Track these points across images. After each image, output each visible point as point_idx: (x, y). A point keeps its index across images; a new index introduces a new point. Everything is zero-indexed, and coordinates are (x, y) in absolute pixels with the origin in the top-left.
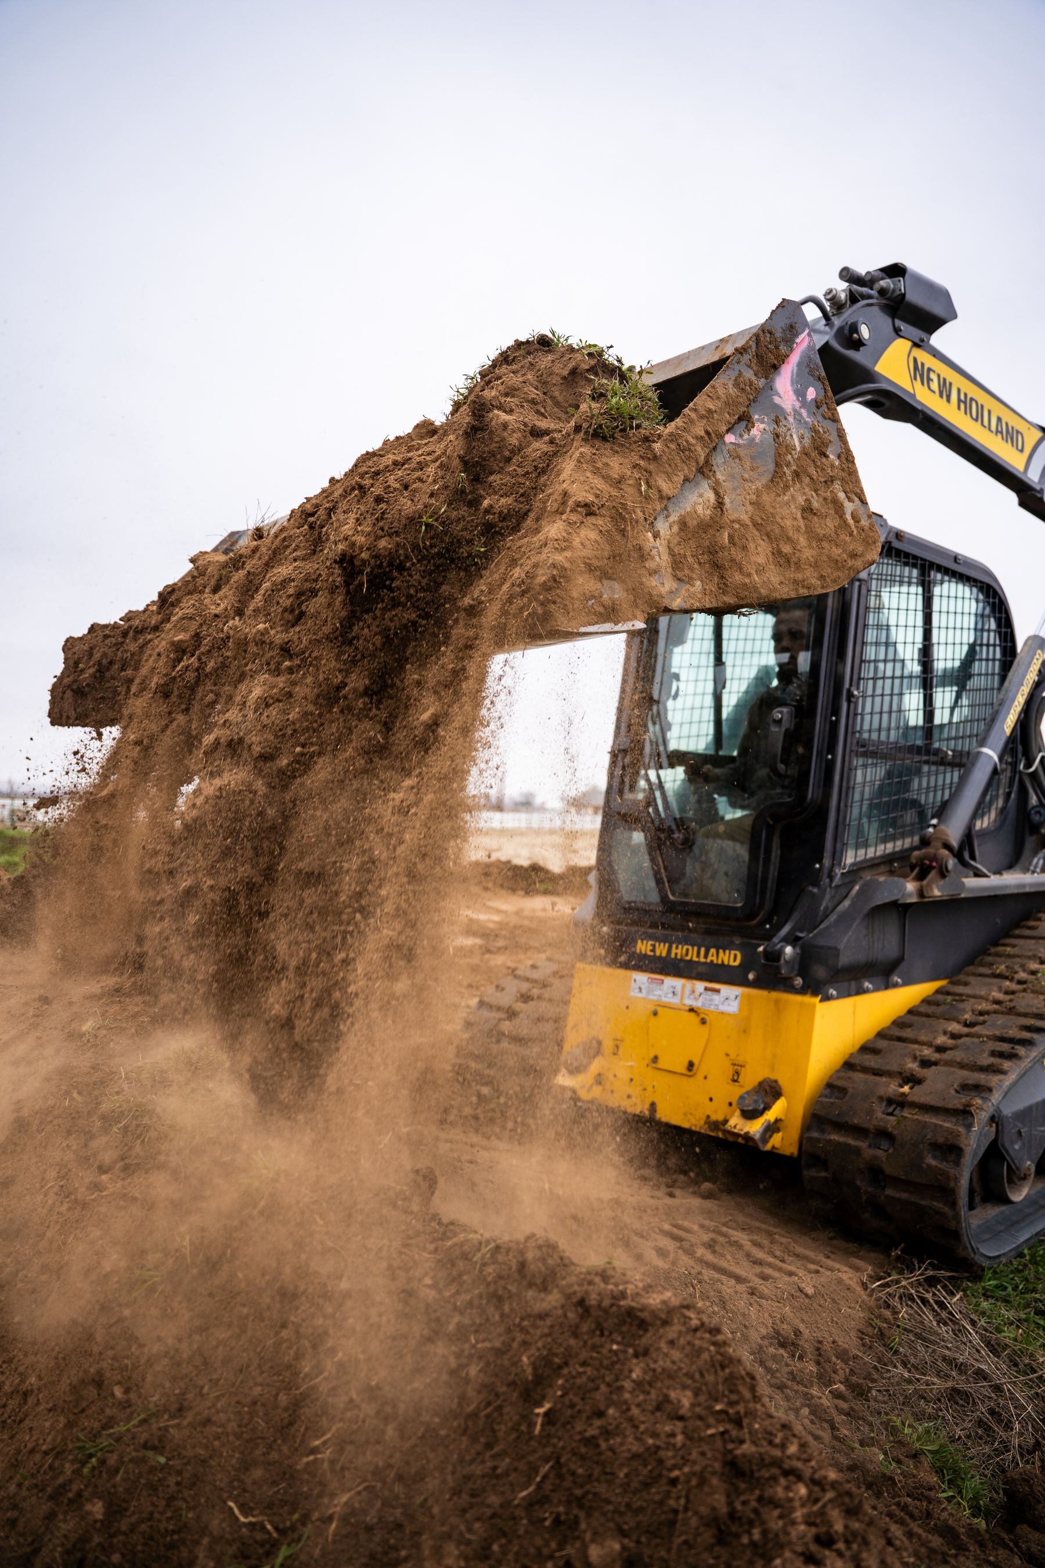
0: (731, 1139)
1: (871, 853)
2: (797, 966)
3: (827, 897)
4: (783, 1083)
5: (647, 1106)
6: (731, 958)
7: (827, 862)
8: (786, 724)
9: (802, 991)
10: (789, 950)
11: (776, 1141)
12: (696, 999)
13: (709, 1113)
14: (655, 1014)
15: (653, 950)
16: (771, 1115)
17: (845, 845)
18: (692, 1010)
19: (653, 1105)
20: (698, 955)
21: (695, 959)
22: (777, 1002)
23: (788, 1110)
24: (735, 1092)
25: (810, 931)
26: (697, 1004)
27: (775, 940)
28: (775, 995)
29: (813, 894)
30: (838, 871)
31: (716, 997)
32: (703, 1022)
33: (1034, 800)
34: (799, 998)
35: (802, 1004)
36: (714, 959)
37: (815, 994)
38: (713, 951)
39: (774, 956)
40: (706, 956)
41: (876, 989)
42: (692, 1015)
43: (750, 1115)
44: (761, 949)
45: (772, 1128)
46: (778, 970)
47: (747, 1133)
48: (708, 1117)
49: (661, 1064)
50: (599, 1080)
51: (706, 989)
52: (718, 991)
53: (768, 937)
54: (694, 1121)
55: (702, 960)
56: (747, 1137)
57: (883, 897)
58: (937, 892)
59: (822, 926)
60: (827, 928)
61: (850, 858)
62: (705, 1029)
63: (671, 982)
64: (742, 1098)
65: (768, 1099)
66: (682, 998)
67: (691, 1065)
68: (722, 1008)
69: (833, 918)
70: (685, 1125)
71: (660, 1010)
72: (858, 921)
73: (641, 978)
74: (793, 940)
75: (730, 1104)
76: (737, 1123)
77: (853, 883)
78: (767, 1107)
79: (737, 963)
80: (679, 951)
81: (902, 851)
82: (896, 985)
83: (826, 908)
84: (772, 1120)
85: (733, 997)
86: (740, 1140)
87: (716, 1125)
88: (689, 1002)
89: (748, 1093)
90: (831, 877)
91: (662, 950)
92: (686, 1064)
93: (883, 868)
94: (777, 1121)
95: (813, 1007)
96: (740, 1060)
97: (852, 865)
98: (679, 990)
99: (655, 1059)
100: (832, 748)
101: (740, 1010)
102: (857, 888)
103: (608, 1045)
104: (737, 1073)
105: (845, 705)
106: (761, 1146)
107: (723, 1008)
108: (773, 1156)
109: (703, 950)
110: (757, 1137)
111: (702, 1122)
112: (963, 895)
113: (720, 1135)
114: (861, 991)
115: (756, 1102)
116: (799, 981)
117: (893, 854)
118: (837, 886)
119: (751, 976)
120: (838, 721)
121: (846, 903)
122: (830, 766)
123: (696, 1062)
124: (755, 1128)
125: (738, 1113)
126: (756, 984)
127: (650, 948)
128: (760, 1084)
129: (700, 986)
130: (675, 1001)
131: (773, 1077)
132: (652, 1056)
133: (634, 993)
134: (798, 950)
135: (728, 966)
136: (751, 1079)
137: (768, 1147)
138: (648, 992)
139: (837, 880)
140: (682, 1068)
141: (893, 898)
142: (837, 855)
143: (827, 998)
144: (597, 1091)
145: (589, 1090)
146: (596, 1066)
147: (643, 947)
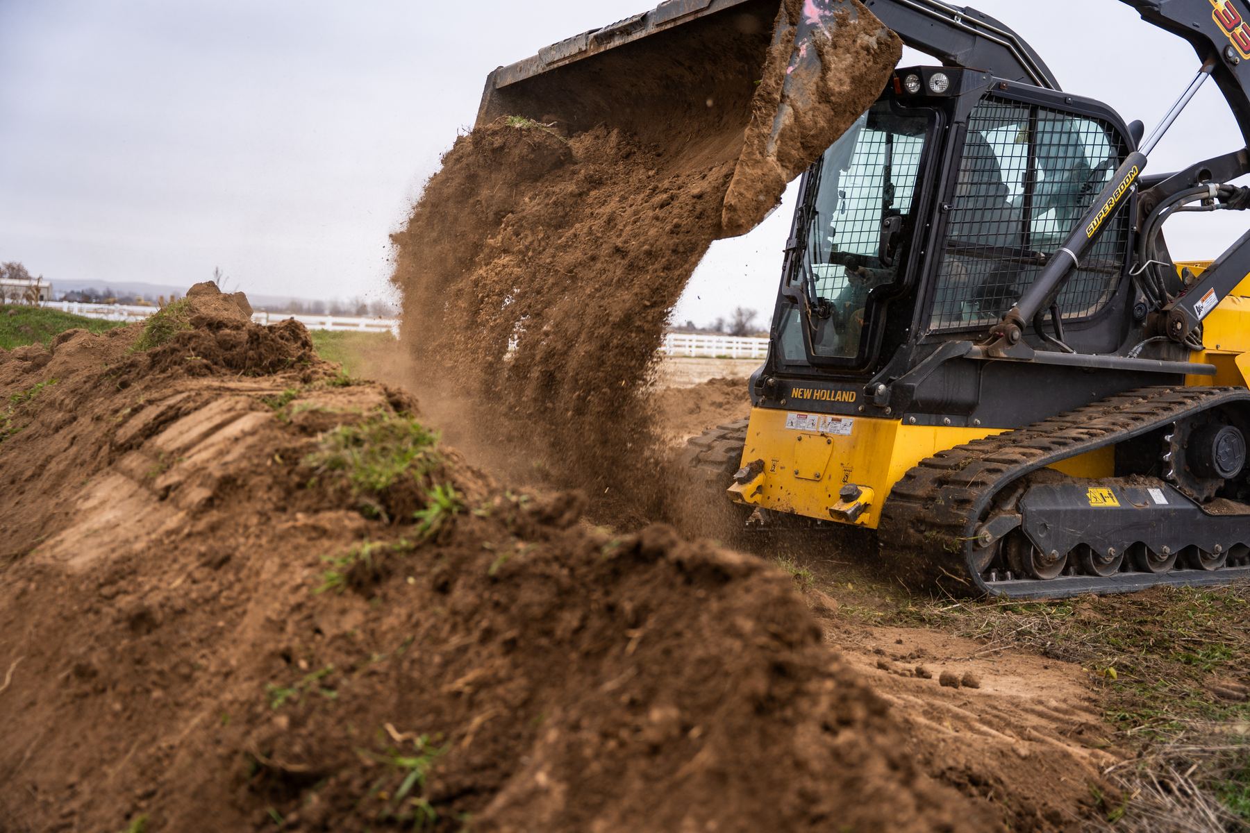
2: (886, 399)
3: (914, 352)
6: (848, 397)
7: (914, 327)
8: (893, 229)
9: (890, 417)
10: (882, 387)
11: (864, 518)
12: (826, 427)
14: (800, 439)
15: (802, 395)
16: (860, 500)
18: (823, 435)
22: (875, 425)
23: (873, 497)
24: (843, 488)
25: (900, 376)
26: (826, 431)
27: (874, 380)
28: (874, 420)
29: (902, 350)
30: (923, 335)
31: (838, 425)
32: (829, 442)
33: (1142, 298)
34: (887, 422)
35: (890, 426)
37: (899, 419)
39: (872, 392)
41: (955, 425)
42: (823, 439)
43: (848, 500)
44: (865, 388)
45: (861, 510)
46: (873, 399)
47: (847, 513)
49: (801, 475)
50: (760, 489)
51: (834, 420)
52: (841, 421)
53: (869, 380)
57: (955, 353)
58: (1002, 354)
59: (909, 373)
60: (913, 374)
62: (829, 448)
63: (812, 417)
66: (817, 427)
67: (819, 473)
68: (841, 432)
69: (917, 368)
71: (803, 437)
72: (933, 369)
73: (792, 416)
74: (888, 383)
77: (936, 344)
78: (858, 495)
82: (977, 427)
83: (913, 360)
84: (862, 503)
85: (848, 424)
88: (821, 430)
89: (848, 485)
90: (916, 338)
91: (807, 394)
92: (816, 472)
93: (960, 336)
94: (866, 504)
95: (895, 429)
96: (850, 467)
98: (816, 422)
99: (797, 472)
100: (924, 246)
101: (853, 432)
102: (939, 348)
103: (769, 465)
104: (846, 477)
105: (937, 215)
106: (853, 521)
108: (862, 531)
110: (852, 516)
112: (1033, 361)
114: (940, 424)
115: (852, 490)
116: (889, 410)
118: (923, 346)
119: (861, 408)
120: (929, 226)
121: (930, 358)
122: (921, 260)
123: (822, 471)
124: (851, 508)
126: (864, 414)
129: (829, 418)
130: (813, 430)
132: (795, 468)
133: (788, 426)
134: (890, 388)
135: (849, 403)
137: (858, 521)
138: (797, 424)
139: (922, 340)
140: (812, 476)
141: (961, 354)
142: (923, 323)
143: (907, 422)
144: (758, 498)
145: (752, 496)
146: (759, 479)
147: (796, 393)
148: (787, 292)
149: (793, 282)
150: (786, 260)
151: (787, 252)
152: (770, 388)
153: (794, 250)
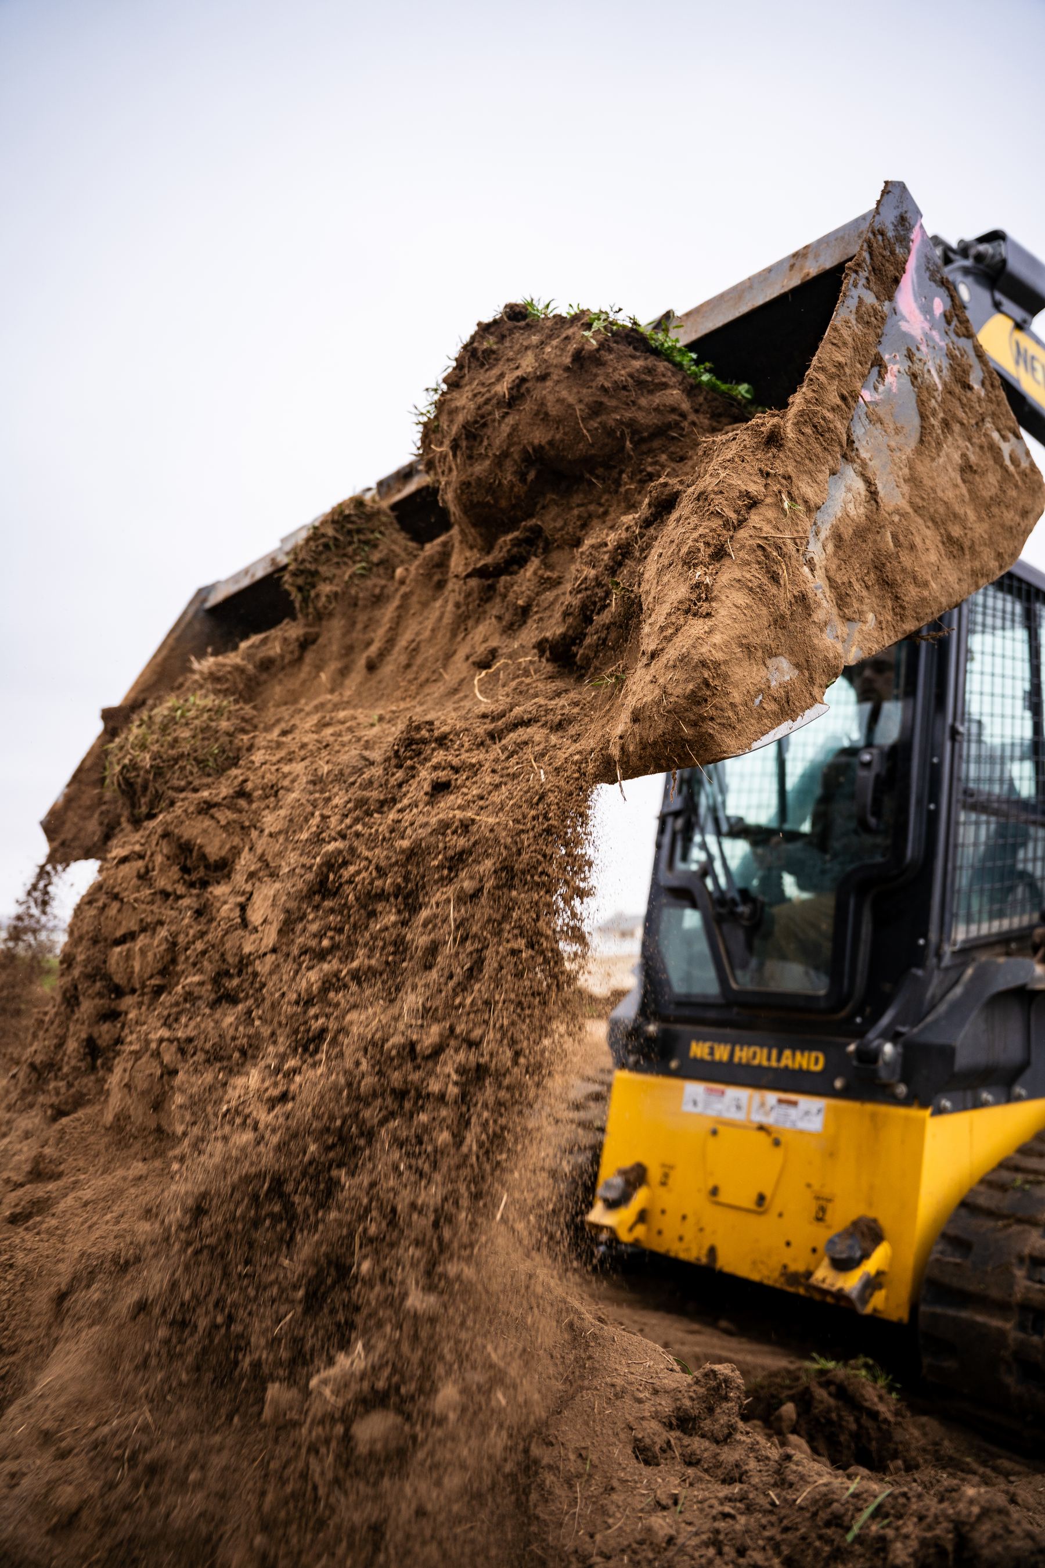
0: (817, 1297)
1: (985, 929)
2: (898, 1070)
3: (935, 981)
4: (886, 1223)
5: (704, 1251)
6: (811, 1061)
7: (933, 937)
8: (876, 769)
9: (906, 1102)
10: (888, 1048)
11: (878, 1300)
12: (767, 1114)
13: (786, 1261)
14: (714, 1133)
15: (711, 1054)
16: (871, 1266)
17: (955, 916)
18: (761, 1128)
19: (712, 1251)
20: (769, 1059)
21: (765, 1063)
22: (873, 1116)
23: (893, 1259)
24: (821, 1235)
25: (914, 1024)
26: (769, 1120)
27: (871, 1035)
28: (870, 1107)
29: (916, 978)
30: (948, 949)
31: (793, 1112)
32: (777, 1143)
34: (902, 1112)
35: (907, 1119)
36: (790, 1063)
37: (924, 1105)
38: (787, 1053)
39: (869, 1057)
40: (779, 1059)
41: (997, 1103)
42: (762, 1135)
43: (843, 1265)
44: (852, 1048)
45: (872, 1284)
46: (875, 1073)
47: (841, 1290)
48: (785, 1267)
49: (723, 1197)
50: (642, 1217)
51: (780, 1101)
52: (794, 1104)
53: (859, 1033)
54: (766, 1272)
55: (774, 1063)
56: (840, 1295)
57: (1004, 982)
59: (929, 1019)
60: (936, 1022)
61: (961, 934)
62: (779, 1153)
63: (733, 1093)
64: (831, 1242)
65: (866, 1245)
66: (749, 1113)
67: (761, 1199)
68: (801, 1125)
69: (942, 1008)
70: (755, 1277)
71: (721, 1129)
72: (975, 1013)
73: (694, 1089)
74: (895, 1037)
75: (814, 1250)
76: (824, 1275)
77: (964, 965)
78: (866, 1255)
79: (820, 1067)
80: (743, 1054)
81: (1021, 929)
82: (1019, 1099)
83: (933, 997)
84: (874, 1272)
85: (814, 1110)
86: (829, 1299)
87: (794, 1278)
88: (758, 1118)
89: (839, 1235)
90: (939, 956)
91: (722, 1053)
92: (754, 1197)
93: (998, 949)
94: (880, 1273)
95: (922, 1124)
96: (826, 1192)
97: (965, 941)
98: (744, 1102)
99: (715, 1191)
100: (934, 796)
101: (825, 1126)
102: (970, 971)
103: (654, 1174)
104: (823, 1209)
105: (948, 745)
106: (859, 1306)
107: (803, 1125)
108: (875, 1320)
109: (774, 1053)
110: (854, 1295)
111: (776, 1274)
113: (802, 1291)
114: (978, 1104)
115: (851, 1247)
116: (902, 1089)
117: (1010, 932)
118: (947, 969)
119: (838, 1084)
120: (940, 764)
121: (958, 990)
122: (933, 819)
123: (768, 1193)
124: (851, 1282)
125: (826, 1262)
126: (845, 1094)
127: (707, 1050)
128: (855, 1224)
129: (772, 1097)
130: (739, 1116)
131: (871, 1214)
132: (710, 1185)
133: (688, 1108)
134: (900, 1049)
135: (809, 1073)
136: (842, 1216)
137: (872, 1308)
138: (707, 1105)
139: (947, 961)
140: (749, 1202)
141: (1019, 982)
142: (946, 929)
143: (939, 1111)
144: (640, 1231)
145: (631, 1229)
146: (640, 1198)
147: (699, 1050)
148: (668, 879)
149: (680, 866)
150: (661, 831)
151: (663, 819)
152: (650, 1039)
153: (676, 814)
